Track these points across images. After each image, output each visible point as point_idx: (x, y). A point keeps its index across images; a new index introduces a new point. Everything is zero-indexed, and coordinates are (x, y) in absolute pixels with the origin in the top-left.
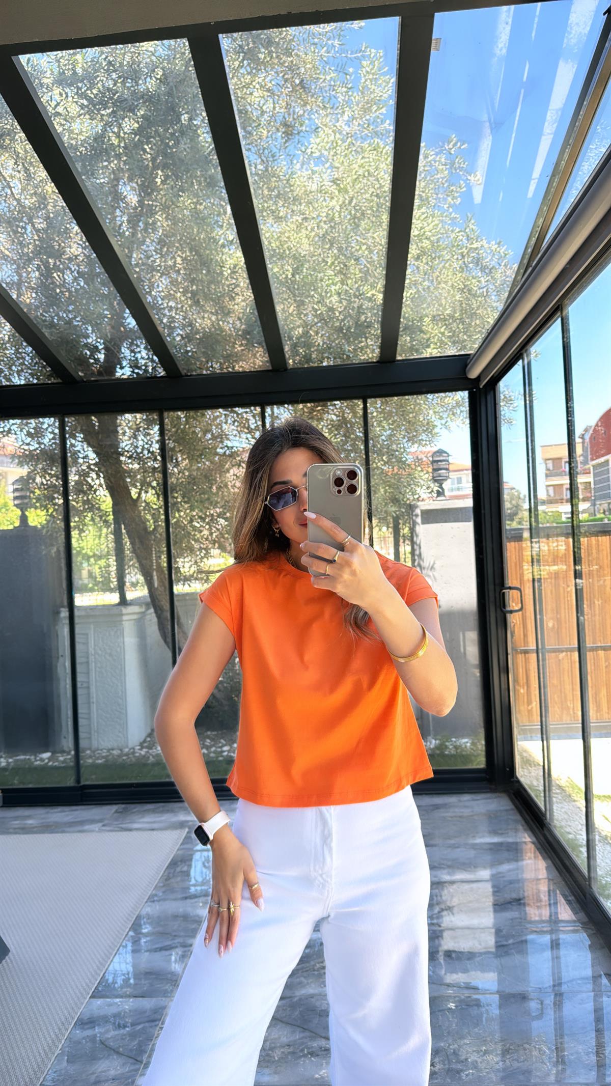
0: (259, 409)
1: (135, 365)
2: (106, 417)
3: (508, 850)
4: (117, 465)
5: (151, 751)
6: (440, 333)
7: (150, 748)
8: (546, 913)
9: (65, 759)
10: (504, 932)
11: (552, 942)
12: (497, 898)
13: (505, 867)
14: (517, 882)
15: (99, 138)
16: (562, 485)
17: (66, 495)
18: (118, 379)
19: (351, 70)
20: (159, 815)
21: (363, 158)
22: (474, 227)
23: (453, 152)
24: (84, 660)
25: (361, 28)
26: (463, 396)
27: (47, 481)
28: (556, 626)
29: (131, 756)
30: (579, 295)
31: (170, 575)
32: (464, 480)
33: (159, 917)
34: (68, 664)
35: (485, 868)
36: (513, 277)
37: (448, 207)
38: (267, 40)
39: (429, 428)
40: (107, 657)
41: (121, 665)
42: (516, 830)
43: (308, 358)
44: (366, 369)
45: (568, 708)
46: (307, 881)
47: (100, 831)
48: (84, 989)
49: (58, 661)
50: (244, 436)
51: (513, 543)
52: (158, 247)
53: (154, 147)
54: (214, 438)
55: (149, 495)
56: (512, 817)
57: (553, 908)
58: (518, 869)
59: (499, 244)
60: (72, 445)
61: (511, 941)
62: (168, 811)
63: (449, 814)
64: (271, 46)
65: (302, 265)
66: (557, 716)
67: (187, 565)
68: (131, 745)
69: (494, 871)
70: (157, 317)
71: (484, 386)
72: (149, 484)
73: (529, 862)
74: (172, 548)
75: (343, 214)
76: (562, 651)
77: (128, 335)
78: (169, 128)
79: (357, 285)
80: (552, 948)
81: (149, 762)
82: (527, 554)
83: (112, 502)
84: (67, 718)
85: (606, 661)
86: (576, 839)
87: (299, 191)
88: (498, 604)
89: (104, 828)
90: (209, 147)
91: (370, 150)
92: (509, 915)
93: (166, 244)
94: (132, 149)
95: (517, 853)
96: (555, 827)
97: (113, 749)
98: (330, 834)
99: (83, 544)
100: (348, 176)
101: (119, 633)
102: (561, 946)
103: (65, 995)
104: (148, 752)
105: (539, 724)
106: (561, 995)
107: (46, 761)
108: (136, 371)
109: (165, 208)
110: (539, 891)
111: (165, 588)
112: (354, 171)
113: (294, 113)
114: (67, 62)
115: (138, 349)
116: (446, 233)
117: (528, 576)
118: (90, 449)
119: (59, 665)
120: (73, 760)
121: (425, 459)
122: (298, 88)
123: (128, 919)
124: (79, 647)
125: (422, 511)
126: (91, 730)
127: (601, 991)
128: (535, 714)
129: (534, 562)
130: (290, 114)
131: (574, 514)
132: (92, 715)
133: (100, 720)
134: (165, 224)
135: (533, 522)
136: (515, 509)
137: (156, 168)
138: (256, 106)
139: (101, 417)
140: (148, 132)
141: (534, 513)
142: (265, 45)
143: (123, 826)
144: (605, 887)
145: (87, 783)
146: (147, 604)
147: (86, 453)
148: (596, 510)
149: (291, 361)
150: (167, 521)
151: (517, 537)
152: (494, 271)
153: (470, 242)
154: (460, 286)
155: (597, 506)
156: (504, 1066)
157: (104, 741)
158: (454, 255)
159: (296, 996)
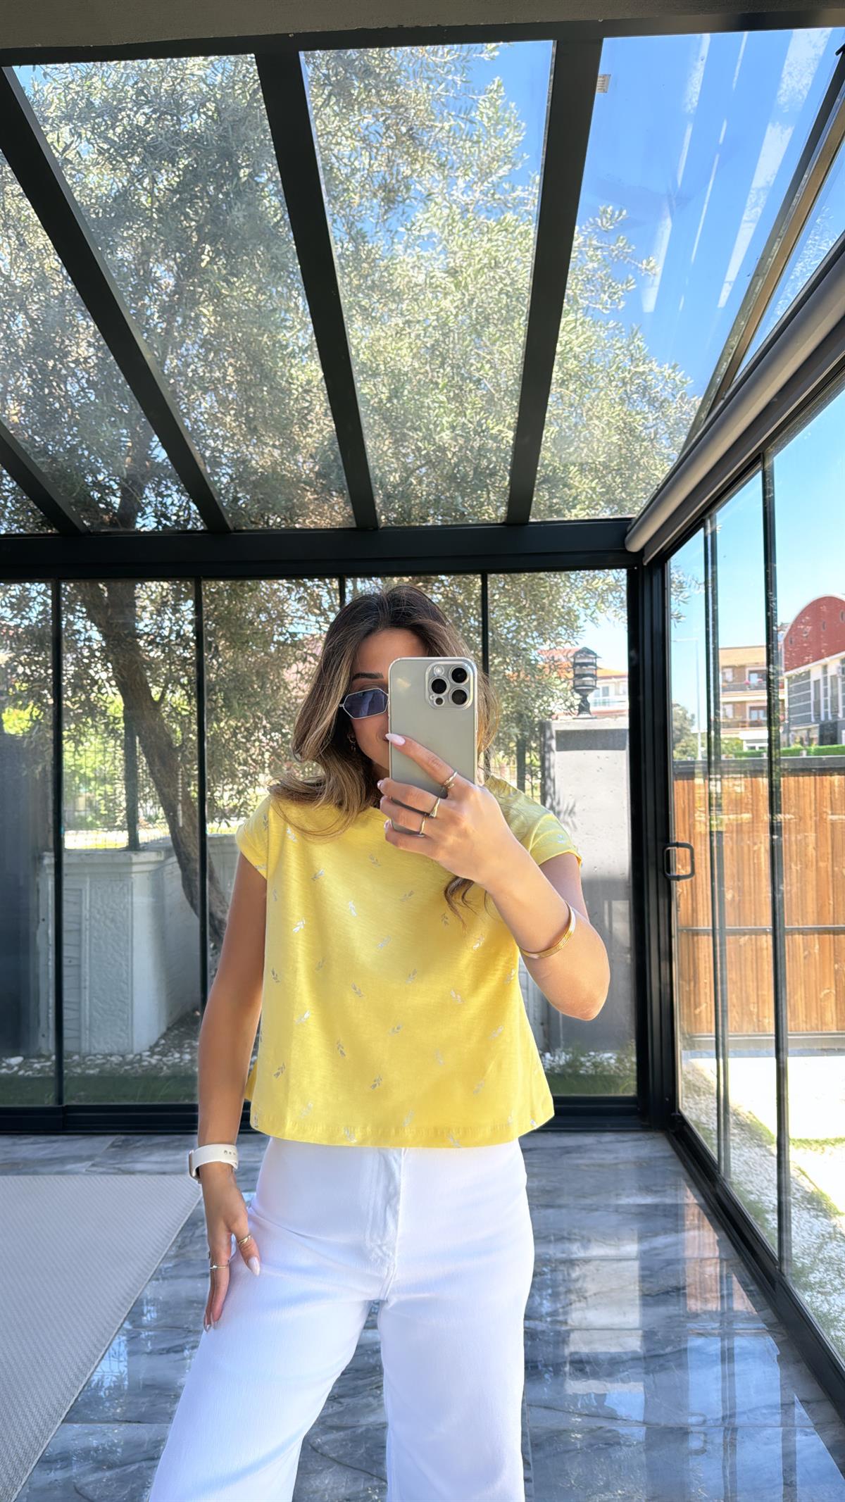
0: (336, 582)
1: (161, 515)
2: (119, 585)
3: (665, 1216)
4: (133, 653)
5: (165, 1059)
6: (591, 488)
7: (163, 1054)
8: (715, 1306)
9: (43, 1066)
10: (660, 1336)
11: (723, 1353)
12: (648, 1285)
13: (661, 1241)
14: (675, 1263)
15: (124, 195)
16: (744, 703)
17: (57, 693)
18: (138, 533)
20: (173, 1152)
21: (490, 240)
22: (641, 344)
24: (74, 926)
25: (492, 58)
26: (619, 576)
27: (32, 671)
28: (737, 899)
29: (136, 1065)
30: (789, 440)
31: (203, 810)
32: (612, 691)
33: (167, 1303)
34: (51, 932)
35: (630, 1240)
38: (363, 69)
39: (569, 621)
40: (108, 922)
41: (127, 935)
42: (676, 1187)
43: (406, 514)
44: (487, 532)
45: (751, 1013)
47: (88, 1173)
48: (55, 1410)
49: (37, 927)
50: (313, 618)
51: (680, 782)
52: (202, 351)
53: (201, 211)
54: (271, 620)
55: (177, 695)
58: (676, 1244)
59: (674, 367)
60: (70, 623)
61: (669, 1349)
63: (583, 1161)
64: (368, 79)
65: (403, 386)
66: (734, 1023)
67: (226, 795)
68: (137, 1049)
69: (646, 1246)
70: (197, 448)
71: (649, 563)
72: (178, 681)
73: (692, 1233)
74: (207, 771)
75: (460, 318)
76: (745, 934)
77: (155, 472)
78: (222, 186)
79: (478, 418)
80: (723, 1360)
81: (162, 1074)
82: (700, 793)
83: (122, 705)
84: (48, 1007)
85: (804, 950)
86: (760, 1201)
87: (399, 283)
88: (660, 866)
89: (95, 1169)
91: (499, 230)
92: (662, 1311)
93: (212, 347)
94: (170, 211)
95: (677, 1220)
96: (732, 1183)
97: (111, 1055)
99: (81, 761)
100: (470, 265)
101: (125, 888)
102: (736, 1359)
104: (161, 1060)
105: (714, 1034)
106: (735, 1430)
107: (16, 1069)
108: (164, 522)
109: (216, 296)
110: (702, 1273)
111: (194, 827)
112: (477, 259)
113: (398, 173)
115: (169, 492)
117: (701, 828)
118: (95, 628)
119: (39, 933)
120: (53, 1068)
121: (564, 660)
122: (404, 139)
123: (122, 1304)
124: (67, 908)
125: (557, 732)
126: (80, 1026)
127: (793, 1426)
128: (704, 1020)
129: (713, 804)
130: (392, 174)
131: (773, 742)
132: (83, 1005)
133: (95, 1013)
134: (212, 319)
135: (713, 750)
136: (678, 733)
137: (202, 240)
138: (346, 161)
139: (113, 584)
140: (193, 189)
141: (715, 738)
142: (360, 75)
143: (123, 1166)
144: (802, 1272)
145: (74, 1103)
146: (168, 850)
147: (89, 633)
148: (791, 738)
149: (383, 517)
150: (201, 733)
151: (689, 773)
152: (666, 405)
153: (635, 364)
154: (619, 423)
155: (792, 733)
157: (99, 1042)
158: (611, 381)
159: (361, 1426)
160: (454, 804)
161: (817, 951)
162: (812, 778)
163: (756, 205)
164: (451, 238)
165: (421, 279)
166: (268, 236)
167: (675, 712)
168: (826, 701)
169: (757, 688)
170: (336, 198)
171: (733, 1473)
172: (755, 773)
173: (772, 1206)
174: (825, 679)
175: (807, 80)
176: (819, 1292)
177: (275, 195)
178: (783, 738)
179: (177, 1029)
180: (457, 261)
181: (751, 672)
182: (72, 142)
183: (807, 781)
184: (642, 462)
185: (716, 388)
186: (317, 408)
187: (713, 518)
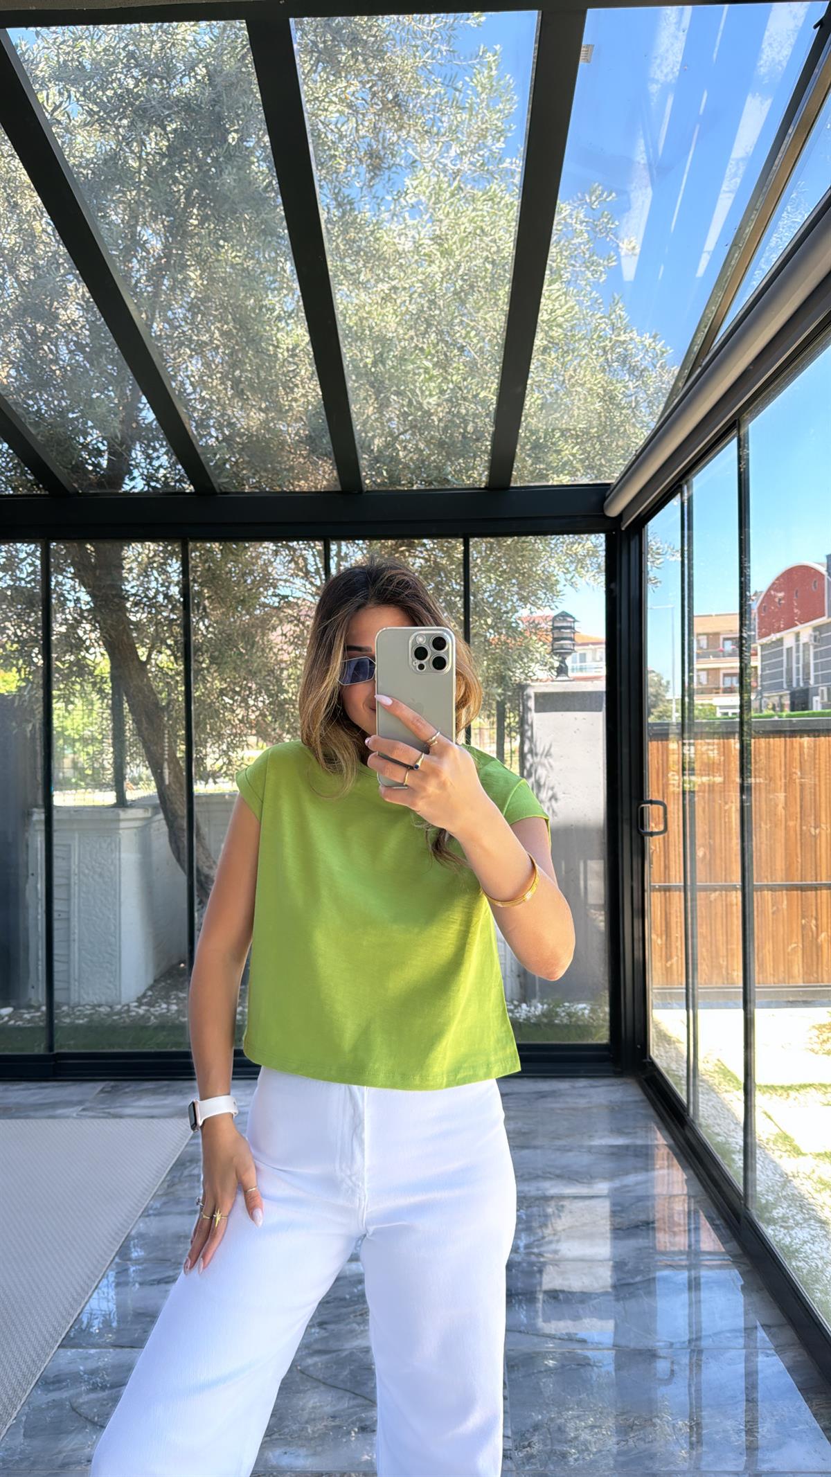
0: (319, 546)
1: (149, 478)
2: (107, 546)
3: (636, 1156)
4: (120, 613)
5: (152, 1009)
7: (150, 1004)
8: (682, 1241)
9: (33, 1016)
10: (630, 1266)
11: (690, 1281)
12: (618, 1220)
13: (631, 1179)
14: (645, 1199)
15: (112, 159)
16: (718, 669)
17: (47, 652)
18: (126, 493)
20: (162, 1097)
21: (474, 210)
22: (622, 313)
23: (596, 206)
24: (64, 881)
26: (598, 541)
27: (22, 631)
28: (708, 857)
29: (124, 1015)
30: (763, 408)
31: (190, 769)
32: (589, 657)
33: (157, 1237)
34: (41, 886)
35: (605, 1178)
36: (672, 383)
38: (351, 37)
39: (549, 585)
40: (96, 877)
41: (115, 890)
42: (648, 1129)
43: (394, 479)
44: (471, 497)
45: (720, 967)
46: (331, 1184)
47: (79, 1117)
48: (51, 1336)
49: (26, 882)
51: (656, 743)
52: (189, 315)
53: (189, 175)
54: (256, 582)
55: (163, 656)
56: (643, 1112)
57: (693, 1235)
58: (646, 1182)
59: (654, 337)
60: (58, 584)
61: (638, 1279)
62: (174, 1092)
63: (558, 1105)
64: (356, 46)
65: (387, 352)
66: (704, 976)
68: (124, 1001)
69: (617, 1183)
70: (185, 410)
71: (626, 529)
72: (163, 642)
73: (661, 1172)
74: (194, 731)
75: (445, 285)
76: (715, 890)
77: (142, 433)
78: (210, 150)
80: (690, 1288)
81: (150, 1024)
82: (674, 758)
83: (109, 665)
84: (38, 960)
85: (773, 906)
86: (727, 1143)
87: (386, 250)
88: (634, 822)
89: (84, 1113)
90: (264, 180)
91: (485, 200)
92: (633, 1243)
93: (199, 311)
94: (158, 176)
95: (647, 1160)
96: (700, 1125)
97: (100, 1006)
98: (361, 1122)
99: (68, 723)
100: (455, 234)
101: (113, 845)
102: (702, 1286)
103: (23, 1342)
104: (148, 1010)
105: (684, 986)
106: (700, 1352)
107: (6, 1019)
108: (153, 484)
109: (201, 261)
110: (671, 1209)
111: (181, 785)
112: (462, 228)
113: (384, 140)
114: (70, 49)
115: (157, 454)
116: (584, 319)
117: (675, 788)
118: (83, 589)
119: (29, 887)
120: (44, 1018)
121: (543, 623)
122: (390, 106)
123: (114, 1239)
124: (57, 864)
125: (536, 694)
126: (69, 976)
127: (755, 1348)
128: (675, 973)
129: (686, 768)
130: (378, 141)
131: (744, 706)
132: (72, 957)
133: (83, 965)
134: (199, 283)
135: (686, 715)
136: (654, 699)
137: (190, 203)
138: (332, 127)
139: (101, 545)
140: (181, 153)
141: (689, 703)
142: (348, 42)
143: (112, 1111)
144: (767, 1208)
145: (63, 1051)
146: (154, 808)
147: (78, 595)
148: (763, 704)
149: (367, 481)
150: (188, 693)
151: (663, 735)
152: (646, 374)
153: (616, 333)
154: (600, 391)
155: (764, 699)
156: (626, 1448)
157: (88, 994)
158: (593, 350)
159: (345, 1350)
160: (435, 758)
161: (785, 907)
162: (783, 739)
163: (735, 175)
164: (439, 206)
165: (409, 246)
166: (257, 201)
167: (651, 678)
168: (798, 669)
169: (730, 655)
170: (322, 164)
171: (698, 1391)
172: (727, 735)
173: (738, 1147)
174: (798, 647)
175: (787, 51)
176: (782, 1226)
177: (264, 160)
178: (755, 705)
179: (164, 981)
180: (443, 229)
181: (726, 639)
182: (61, 103)
183: (778, 743)
184: (622, 429)
185: (693, 357)
186: (303, 372)
187: (689, 483)
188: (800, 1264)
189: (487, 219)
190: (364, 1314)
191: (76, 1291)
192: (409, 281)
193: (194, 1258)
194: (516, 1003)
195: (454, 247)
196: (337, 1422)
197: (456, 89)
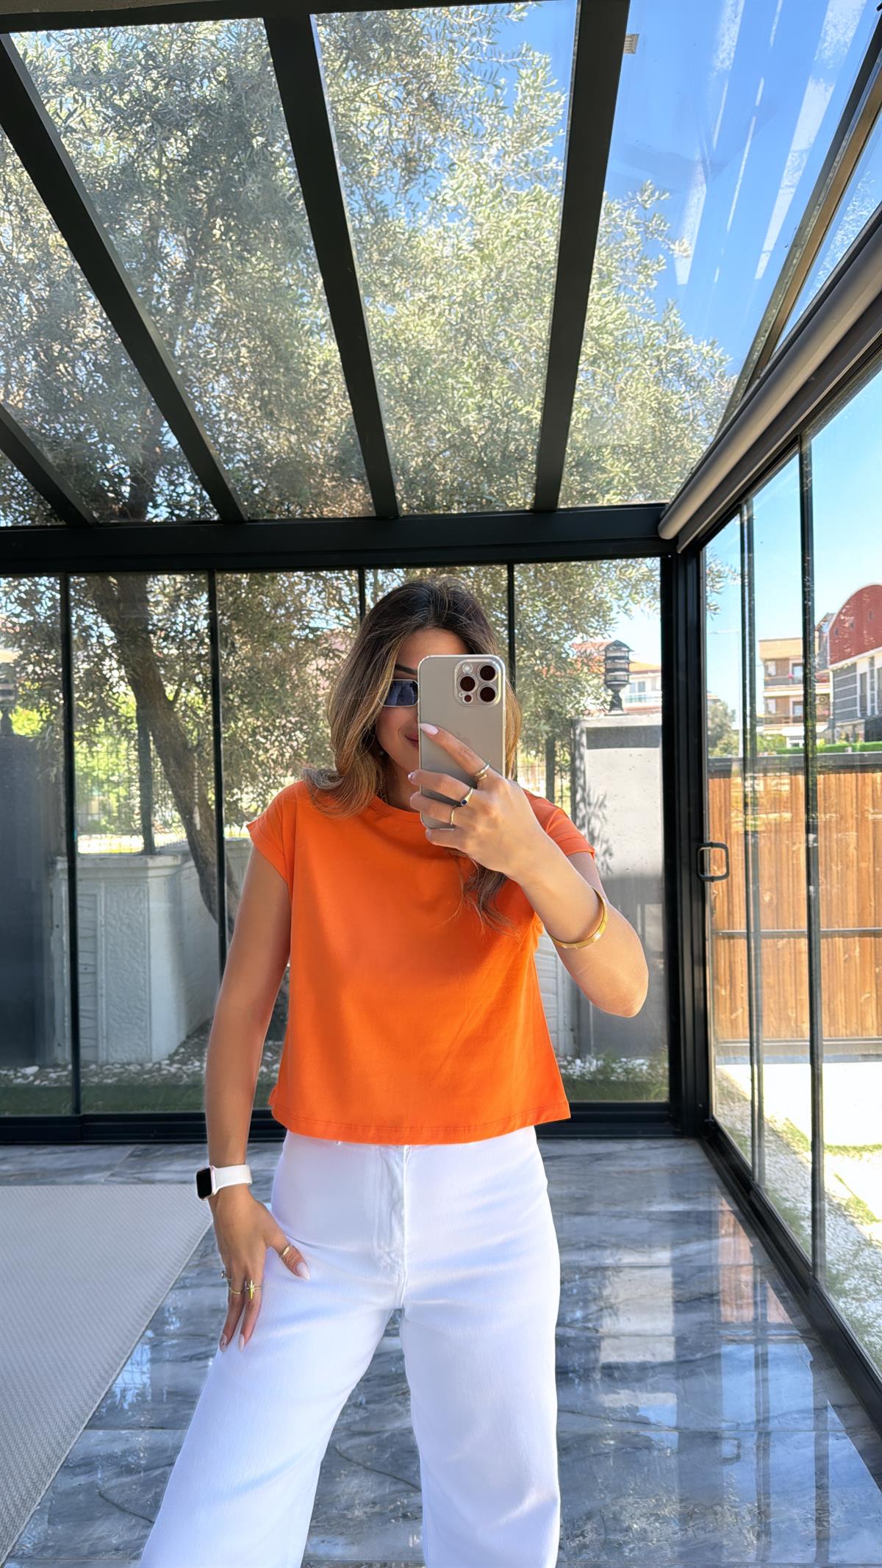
0: (354, 576)
1: (174, 504)
2: (130, 579)
3: (698, 1223)
4: (146, 649)
5: (184, 1068)
6: (624, 472)
7: (183, 1062)
8: (748, 1314)
9: (59, 1075)
10: (689, 1342)
11: (757, 1358)
12: (679, 1292)
13: (693, 1248)
14: (708, 1269)
15: (130, 167)
16: (787, 697)
17: (68, 692)
18: (150, 522)
19: (502, 81)
20: (195, 1161)
21: (518, 211)
22: (677, 320)
23: (648, 206)
24: (89, 933)
26: (652, 565)
27: (42, 669)
28: (775, 901)
29: (155, 1074)
30: (827, 422)
31: (220, 813)
32: (647, 686)
33: (190, 1313)
34: (66, 938)
35: (663, 1247)
37: (639, 289)
38: (383, 32)
39: (600, 611)
40: (124, 928)
41: (144, 942)
42: (710, 1194)
43: (430, 501)
44: (516, 518)
45: (789, 1019)
46: (369, 1261)
47: (107, 1182)
48: (77, 1416)
49: (51, 934)
50: (333, 613)
51: (717, 780)
52: (214, 331)
53: (211, 184)
54: (289, 614)
55: (192, 694)
56: (706, 1175)
57: (759, 1307)
58: (710, 1250)
59: (712, 344)
60: (79, 619)
61: (698, 1356)
63: (615, 1169)
64: (388, 42)
65: (425, 366)
66: (770, 1029)
67: (247, 798)
68: (155, 1058)
69: (678, 1253)
70: (208, 433)
71: (683, 551)
72: (192, 679)
73: (727, 1240)
74: (223, 773)
75: (486, 292)
76: (783, 937)
77: (166, 458)
78: (233, 156)
79: (505, 398)
80: (757, 1366)
81: (182, 1083)
82: (737, 794)
83: (136, 704)
84: (64, 1016)
85: (845, 953)
86: (795, 1208)
87: (423, 257)
88: (693, 866)
89: (114, 1179)
90: (290, 187)
91: (529, 201)
92: (696, 1317)
93: (225, 327)
94: (181, 183)
95: (711, 1227)
96: (767, 1190)
97: (129, 1064)
98: (401, 1198)
99: (94, 763)
100: (497, 238)
101: (142, 893)
102: (770, 1364)
103: (48, 1423)
104: (180, 1068)
105: (748, 1039)
106: (768, 1434)
107: (31, 1078)
108: (177, 512)
109: (227, 273)
110: (736, 1280)
111: (211, 831)
112: (505, 230)
113: (419, 142)
114: (83, 51)
115: (181, 480)
116: (636, 327)
117: (738, 828)
118: (106, 624)
119: (54, 939)
120: (70, 1078)
121: (595, 654)
122: (426, 105)
123: (144, 1313)
124: (82, 914)
125: (588, 729)
126: (97, 1035)
127: (826, 1430)
128: (740, 1025)
129: (749, 804)
130: (413, 143)
131: (809, 739)
132: (99, 1012)
133: (111, 1021)
134: (225, 297)
135: (749, 748)
137: (213, 214)
138: (365, 128)
139: (124, 578)
140: (202, 160)
141: (751, 737)
142: (380, 38)
143: (142, 1176)
144: (836, 1279)
145: (91, 1112)
146: (184, 854)
147: (101, 630)
148: (836, 734)
149: (404, 505)
150: (217, 733)
151: (724, 771)
152: (703, 384)
153: (670, 341)
154: (654, 405)
155: (837, 729)
156: (684, 1538)
157: (116, 1051)
158: (646, 360)
159: (386, 1431)
160: (484, 794)
161: (857, 954)
162: (854, 775)
163: (796, 169)
164: (479, 209)
165: (448, 251)
166: (283, 209)
167: (710, 709)
168: (873, 695)
169: (798, 682)
170: (354, 169)
171: (766, 1476)
172: (796, 770)
173: (806, 1213)
174: (872, 671)
176: (853, 1299)
177: (288, 166)
179: (198, 1037)
180: (484, 233)
181: (792, 665)
183: (849, 778)
184: (678, 444)
185: (752, 366)
186: (336, 390)
187: (749, 503)
188: (873, 1339)
189: (532, 221)
190: (406, 1393)
191: (104, 1368)
192: (447, 289)
193: (229, 1334)
194: (569, 1058)
195: (496, 252)
196: (377, 1509)
197: (497, 87)
